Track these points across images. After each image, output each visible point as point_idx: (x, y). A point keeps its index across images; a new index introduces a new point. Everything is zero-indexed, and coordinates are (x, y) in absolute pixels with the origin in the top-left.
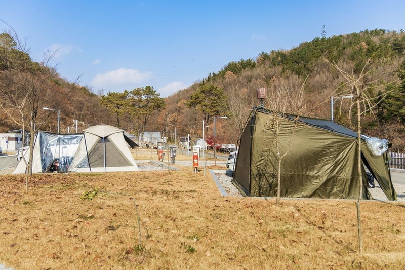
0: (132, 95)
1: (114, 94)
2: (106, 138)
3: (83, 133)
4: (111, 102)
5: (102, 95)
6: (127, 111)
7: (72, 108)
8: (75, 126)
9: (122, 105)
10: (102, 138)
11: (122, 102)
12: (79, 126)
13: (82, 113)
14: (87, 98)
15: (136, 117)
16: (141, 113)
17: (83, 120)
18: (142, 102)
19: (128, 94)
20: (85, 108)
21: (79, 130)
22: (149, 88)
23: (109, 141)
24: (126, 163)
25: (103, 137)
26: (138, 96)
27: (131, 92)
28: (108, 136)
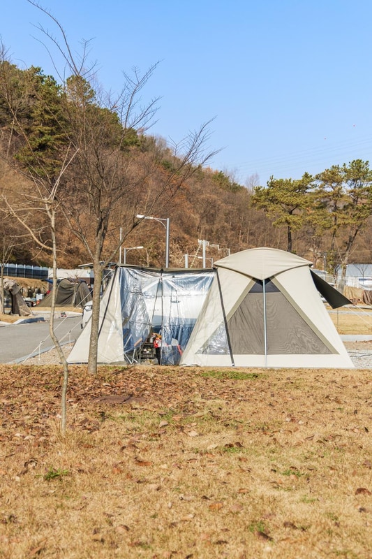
0: (319, 183)
1: (281, 182)
2: (268, 280)
3: (215, 270)
4: (274, 200)
5: (256, 186)
6: (308, 218)
7: (197, 217)
8: (201, 253)
9: (297, 206)
10: (260, 282)
11: (298, 200)
12: (208, 253)
13: (217, 226)
14: (226, 194)
15: (328, 232)
16: (340, 221)
17: (219, 242)
18: (342, 196)
19: (312, 180)
20: (221, 215)
21: (208, 263)
22: (358, 164)
23: (275, 289)
24: (319, 345)
25: (262, 278)
26: (334, 185)
27: (317, 178)
28: (273, 277)
